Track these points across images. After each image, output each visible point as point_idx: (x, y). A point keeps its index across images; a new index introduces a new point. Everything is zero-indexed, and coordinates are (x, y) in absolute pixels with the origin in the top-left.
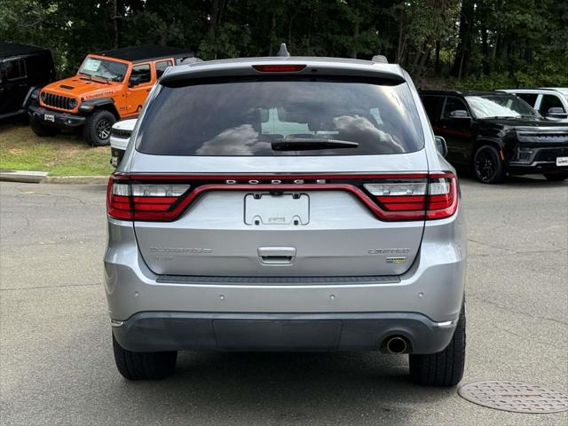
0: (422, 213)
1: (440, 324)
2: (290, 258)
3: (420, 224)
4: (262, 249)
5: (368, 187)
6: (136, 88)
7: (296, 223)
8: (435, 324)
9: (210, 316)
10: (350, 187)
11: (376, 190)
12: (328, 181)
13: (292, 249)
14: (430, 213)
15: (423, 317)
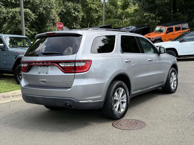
0: (74, 71)
1: (80, 102)
2: (46, 82)
3: (74, 74)
4: (41, 79)
5: (60, 64)
6: (168, 34)
7: (46, 73)
8: (78, 101)
9: (31, 96)
10: (56, 64)
11: (62, 65)
12: (51, 63)
13: (46, 80)
14: (76, 71)
15: (74, 99)
